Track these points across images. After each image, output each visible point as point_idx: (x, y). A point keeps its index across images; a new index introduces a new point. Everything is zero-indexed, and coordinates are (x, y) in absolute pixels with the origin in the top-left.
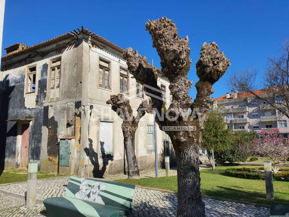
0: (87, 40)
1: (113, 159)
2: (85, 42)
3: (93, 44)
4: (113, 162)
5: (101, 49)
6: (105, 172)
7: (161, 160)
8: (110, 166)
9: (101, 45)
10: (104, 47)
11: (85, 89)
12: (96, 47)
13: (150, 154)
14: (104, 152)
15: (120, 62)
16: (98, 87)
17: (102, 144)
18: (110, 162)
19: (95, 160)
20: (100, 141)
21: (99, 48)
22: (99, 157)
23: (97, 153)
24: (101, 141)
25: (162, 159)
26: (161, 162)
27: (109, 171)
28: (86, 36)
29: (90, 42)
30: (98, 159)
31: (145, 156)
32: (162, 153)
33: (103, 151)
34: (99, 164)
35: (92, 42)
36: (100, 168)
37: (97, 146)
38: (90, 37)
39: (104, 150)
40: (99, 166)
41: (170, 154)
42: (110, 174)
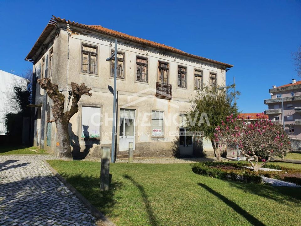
0: (65, 28)
1: (100, 143)
2: (63, 30)
3: (74, 31)
4: (99, 145)
5: (85, 35)
6: (88, 155)
7: (175, 149)
8: (95, 149)
9: (84, 31)
10: (88, 32)
11: (63, 76)
12: (78, 34)
13: (156, 141)
14: (89, 135)
15: (112, 46)
16: (80, 73)
17: (86, 128)
18: (95, 145)
19: (74, 142)
20: (83, 125)
21: (81, 34)
22: (80, 139)
23: (77, 136)
24: (85, 125)
25: (177, 147)
26: (174, 150)
27: (93, 154)
28: (63, 25)
29: (70, 30)
30: (79, 142)
31: (148, 143)
32: (177, 140)
33: (87, 134)
34: (80, 147)
35: (72, 30)
36: (82, 150)
37: (78, 130)
38: (68, 24)
39: (89, 134)
40: (80, 148)
41: (193, 143)
42: (95, 156)
